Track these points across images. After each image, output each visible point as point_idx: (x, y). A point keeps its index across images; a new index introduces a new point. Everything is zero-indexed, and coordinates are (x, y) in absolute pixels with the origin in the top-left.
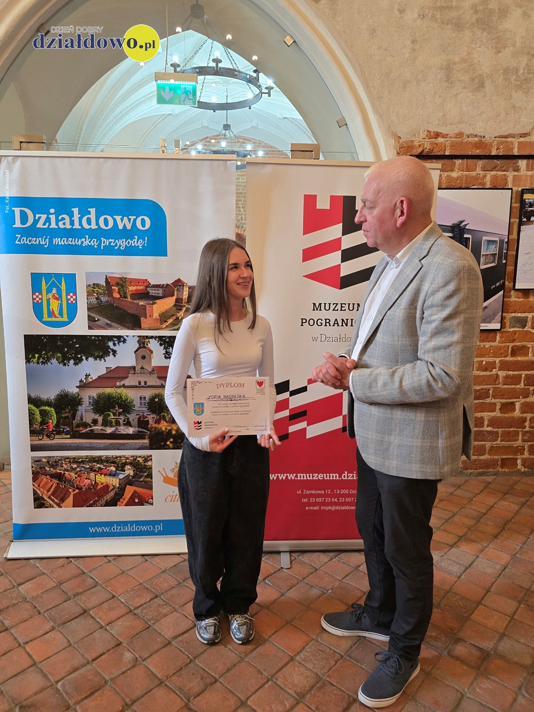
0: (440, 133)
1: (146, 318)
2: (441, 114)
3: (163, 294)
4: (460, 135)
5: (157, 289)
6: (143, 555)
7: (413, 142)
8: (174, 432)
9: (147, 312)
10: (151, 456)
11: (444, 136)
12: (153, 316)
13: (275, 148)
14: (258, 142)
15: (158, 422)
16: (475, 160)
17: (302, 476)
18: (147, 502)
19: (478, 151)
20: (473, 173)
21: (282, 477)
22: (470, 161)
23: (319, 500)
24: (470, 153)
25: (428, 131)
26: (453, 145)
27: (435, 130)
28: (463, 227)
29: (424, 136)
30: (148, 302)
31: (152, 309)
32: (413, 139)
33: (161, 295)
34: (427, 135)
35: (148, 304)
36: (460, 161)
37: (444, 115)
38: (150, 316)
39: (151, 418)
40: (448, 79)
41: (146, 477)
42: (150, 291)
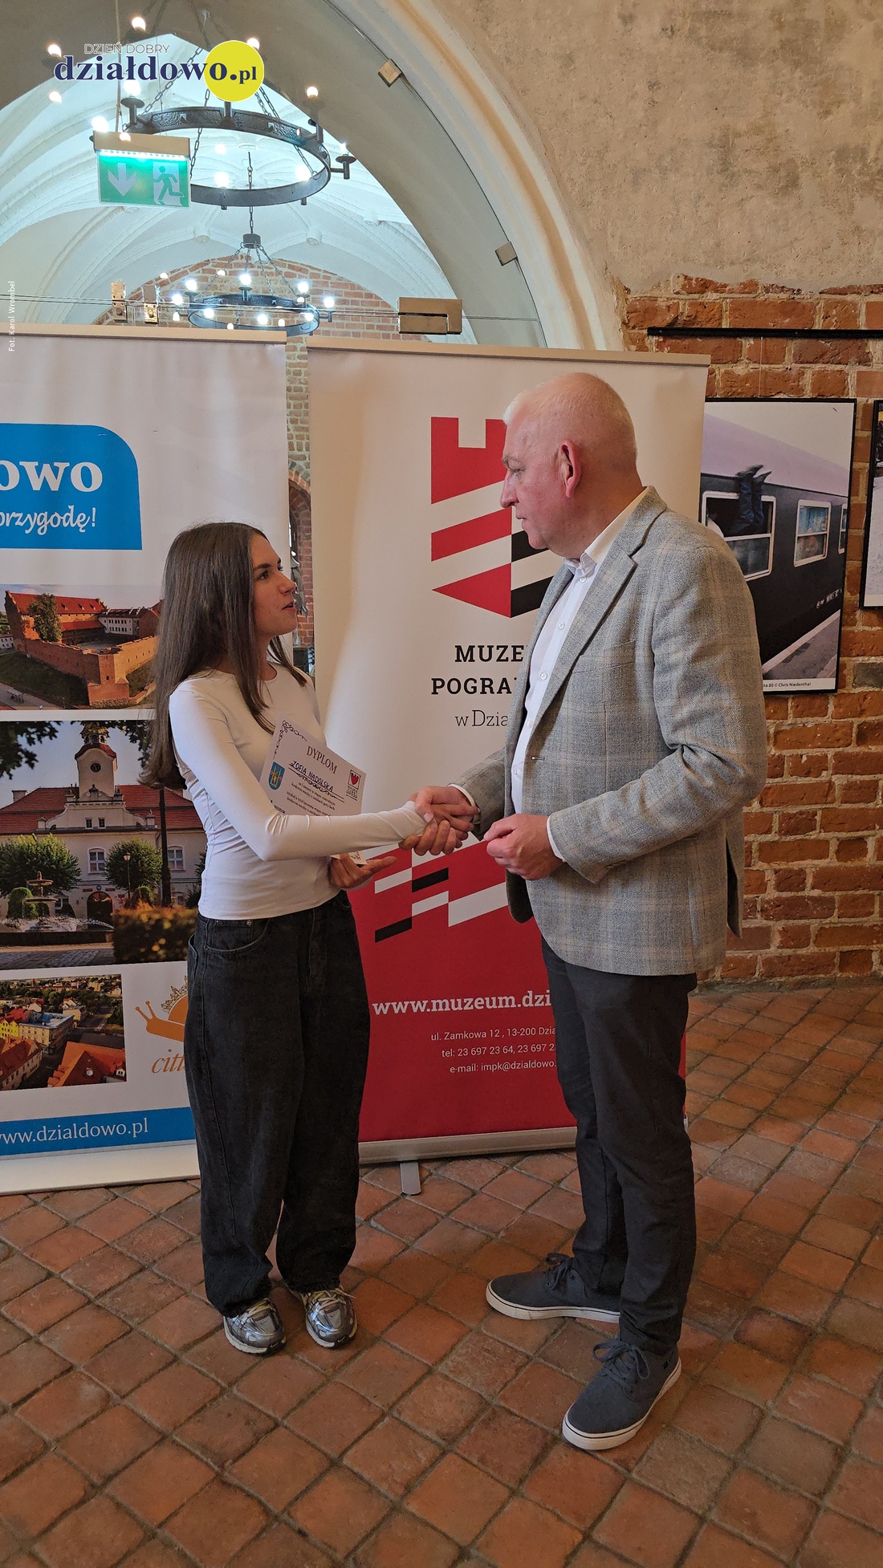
0: (711, 282)
1: (99, 682)
2: (712, 242)
3: (134, 630)
4: (750, 286)
5: (120, 619)
6: (108, 1187)
7: (655, 299)
8: (167, 925)
9: (101, 669)
10: (119, 977)
11: (719, 288)
12: (113, 677)
13: (359, 287)
14: (322, 274)
15: (131, 904)
16: (780, 340)
17: (440, 1005)
18: (114, 1075)
19: (787, 321)
20: (779, 368)
21: (400, 1007)
22: (773, 343)
23: (477, 1051)
24: (771, 326)
25: (686, 277)
26: (736, 308)
27: (701, 276)
28: (760, 480)
29: (678, 289)
30: (103, 648)
31: (112, 665)
32: (656, 293)
33: (129, 632)
34: (683, 287)
35: (102, 653)
36: (752, 342)
37: (718, 245)
38: (108, 678)
39: (116, 897)
40: (725, 166)
41: (109, 1021)
42: (105, 624)
